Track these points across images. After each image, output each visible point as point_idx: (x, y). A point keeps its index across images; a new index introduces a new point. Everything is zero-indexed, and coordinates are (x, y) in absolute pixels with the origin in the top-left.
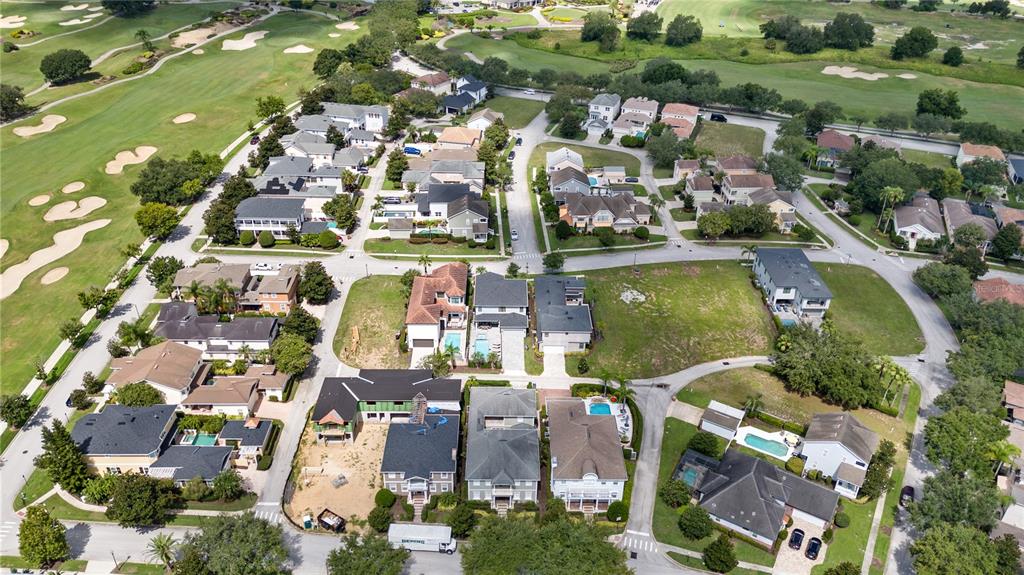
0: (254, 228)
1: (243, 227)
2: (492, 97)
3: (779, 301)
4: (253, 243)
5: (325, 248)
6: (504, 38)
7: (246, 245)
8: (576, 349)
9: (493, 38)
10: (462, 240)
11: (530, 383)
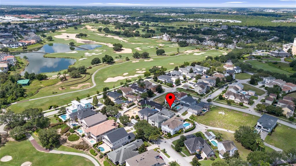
0: (160, 80)
1: (159, 79)
2: (243, 73)
3: (258, 126)
4: (159, 82)
5: (170, 86)
6: (266, 63)
7: (158, 82)
8: (194, 114)
9: (262, 62)
10: (196, 93)
11: (179, 115)
